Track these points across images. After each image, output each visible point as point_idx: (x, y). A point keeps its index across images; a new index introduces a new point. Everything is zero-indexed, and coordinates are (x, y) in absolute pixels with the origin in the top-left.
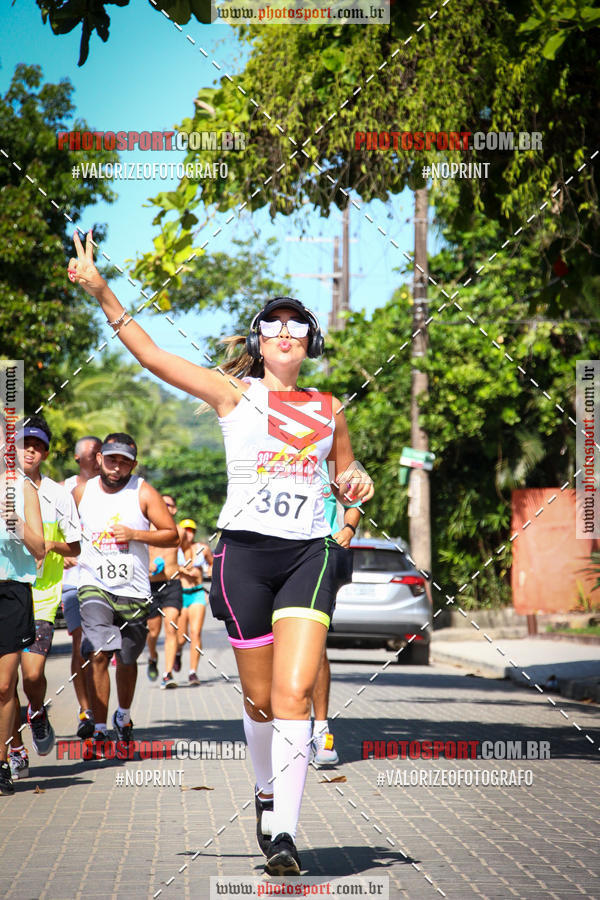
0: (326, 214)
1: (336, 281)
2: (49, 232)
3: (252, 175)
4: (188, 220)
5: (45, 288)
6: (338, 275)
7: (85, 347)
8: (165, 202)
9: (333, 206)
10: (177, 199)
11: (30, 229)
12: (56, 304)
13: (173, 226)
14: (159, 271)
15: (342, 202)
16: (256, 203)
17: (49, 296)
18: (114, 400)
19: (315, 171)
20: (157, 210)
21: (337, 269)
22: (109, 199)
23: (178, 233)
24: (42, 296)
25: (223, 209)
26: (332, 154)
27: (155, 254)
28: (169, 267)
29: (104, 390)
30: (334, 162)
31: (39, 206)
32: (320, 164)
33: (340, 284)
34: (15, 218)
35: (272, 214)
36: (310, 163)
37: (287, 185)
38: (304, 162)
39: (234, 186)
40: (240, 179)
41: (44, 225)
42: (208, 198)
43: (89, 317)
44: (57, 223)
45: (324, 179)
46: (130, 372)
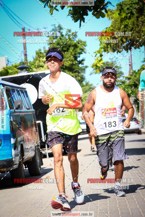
0: (127, 52)
1: (130, 65)
2: (75, 60)
3: (113, 46)
4: (101, 56)
5: (74, 71)
6: (130, 64)
7: (82, 81)
8: (97, 53)
9: (129, 51)
10: (99, 52)
11: (71, 60)
12: (77, 73)
13: (99, 57)
14: (96, 66)
15: (130, 49)
16: (114, 51)
17: (75, 72)
18: (88, 91)
19: (125, 44)
20: (95, 54)
21: (130, 62)
22: (85, 53)
23: (100, 58)
24: (74, 72)
25: (108, 53)
26: (128, 40)
27: (96, 63)
28: (98, 65)
29: (86, 89)
30: (128, 42)
31: (72, 55)
32: (126, 43)
33: (131, 65)
34: (68, 58)
35: (117, 53)
36: (124, 42)
37: (120, 47)
38: (123, 42)
39: (110, 48)
40: (111, 46)
41: (74, 59)
42: (105, 51)
43: (83, 76)
44: (76, 58)
45: (127, 46)
46: (91, 85)
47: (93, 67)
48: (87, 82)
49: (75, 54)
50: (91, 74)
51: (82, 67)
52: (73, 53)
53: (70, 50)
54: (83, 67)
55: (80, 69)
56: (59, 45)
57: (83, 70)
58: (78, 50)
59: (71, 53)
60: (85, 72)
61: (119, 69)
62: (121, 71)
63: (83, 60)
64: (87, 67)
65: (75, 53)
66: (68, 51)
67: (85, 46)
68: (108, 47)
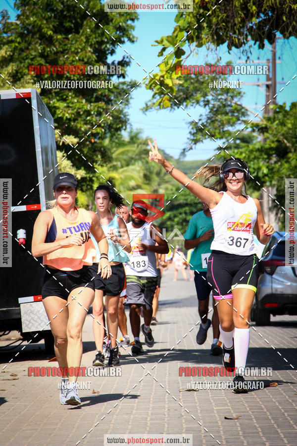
0: (262, 46)
1: (268, 86)
2: (97, 62)
3: (217, 24)
4: (179, 53)
5: (95, 95)
6: (269, 83)
7: (119, 129)
8: (165, 43)
9: (266, 42)
10: (172, 40)
11: (86, 60)
12: (102, 104)
13: (169, 58)
14: (162, 83)
15: (272, 40)
16: (219, 41)
17: (98, 100)
18: (136, 160)
19: (255, 21)
20: (160, 47)
21: (268, 79)
22: (132, 41)
23: (173, 61)
24: (93, 100)
25: (200, 45)
26: (265, 10)
27: (160, 74)
28: (168, 82)
29: (130, 154)
30: (266, 14)
31: (91, 46)
32: (258, 16)
33: (271, 88)
34: (77, 53)
35: (229, 48)
36: (252, 15)
37: (238, 30)
38: (249, 15)
39: (206, 30)
40: (209, 27)
41: (94, 57)
42: (190, 39)
43: (121, 112)
44: (101, 57)
45: (260, 26)
46: (146, 143)
47: (151, 88)
48: (135, 131)
49: (101, 43)
50: (147, 108)
51: (120, 83)
52: (93, 40)
53: (84, 27)
54: (124, 83)
55: (114, 90)
56: (52, 10)
57: (123, 93)
58: (110, 32)
59: (87, 38)
60: (127, 103)
61: (232, 97)
62: (240, 105)
63: (124, 63)
64: (134, 85)
65: (99, 39)
66: (78, 33)
67: (133, 20)
68: (200, 28)
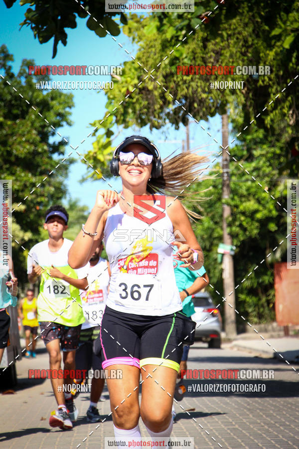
0: (177, 128)
2: (41, 142)
3: (140, 110)
4: (109, 134)
5: (39, 170)
7: (59, 198)
8: (98, 126)
9: (181, 125)
10: (103, 124)
11: (31, 141)
12: (45, 178)
13: (102, 137)
14: (95, 159)
15: (185, 122)
16: (142, 124)
17: (42, 173)
18: (75, 224)
19: (172, 107)
20: (93, 129)
22: (69, 124)
23: (104, 140)
24: (38, 173)
25: (126, 127)
26: (180, 99)
27: (93, 151)
28: (100, 157)
30: (181, 102)
31: (36, 129)
32: (174, 104)
34: (24, 136)
35: (151, 129)
36: (169, 103)
37: (158, 114)
38: (166, 103)
39: (131, 115)
40: (134, 112)
41: (38, 138)
42: (118, 122)
43: (61, 183)
44: (44, 137)
45: (176, 112)
46: (83, 210)
47: (85, 163)
48: (73, 200)
49: (44, 126)
50: (83, 180)
51: (60, 160)
52: (37, 124)
53: (29, 114)
54: (63, 160)
57: (64, 168)
58: (52, 117)
59: (33, 123)
60: (66, 176)
63: (63, 143)
64: (72, 161)
65: (42, 124)
66: (24, 118)
67: (70, 107)
68: (126, 113)
